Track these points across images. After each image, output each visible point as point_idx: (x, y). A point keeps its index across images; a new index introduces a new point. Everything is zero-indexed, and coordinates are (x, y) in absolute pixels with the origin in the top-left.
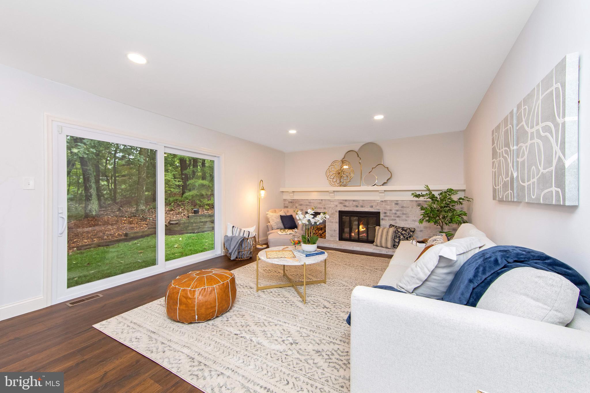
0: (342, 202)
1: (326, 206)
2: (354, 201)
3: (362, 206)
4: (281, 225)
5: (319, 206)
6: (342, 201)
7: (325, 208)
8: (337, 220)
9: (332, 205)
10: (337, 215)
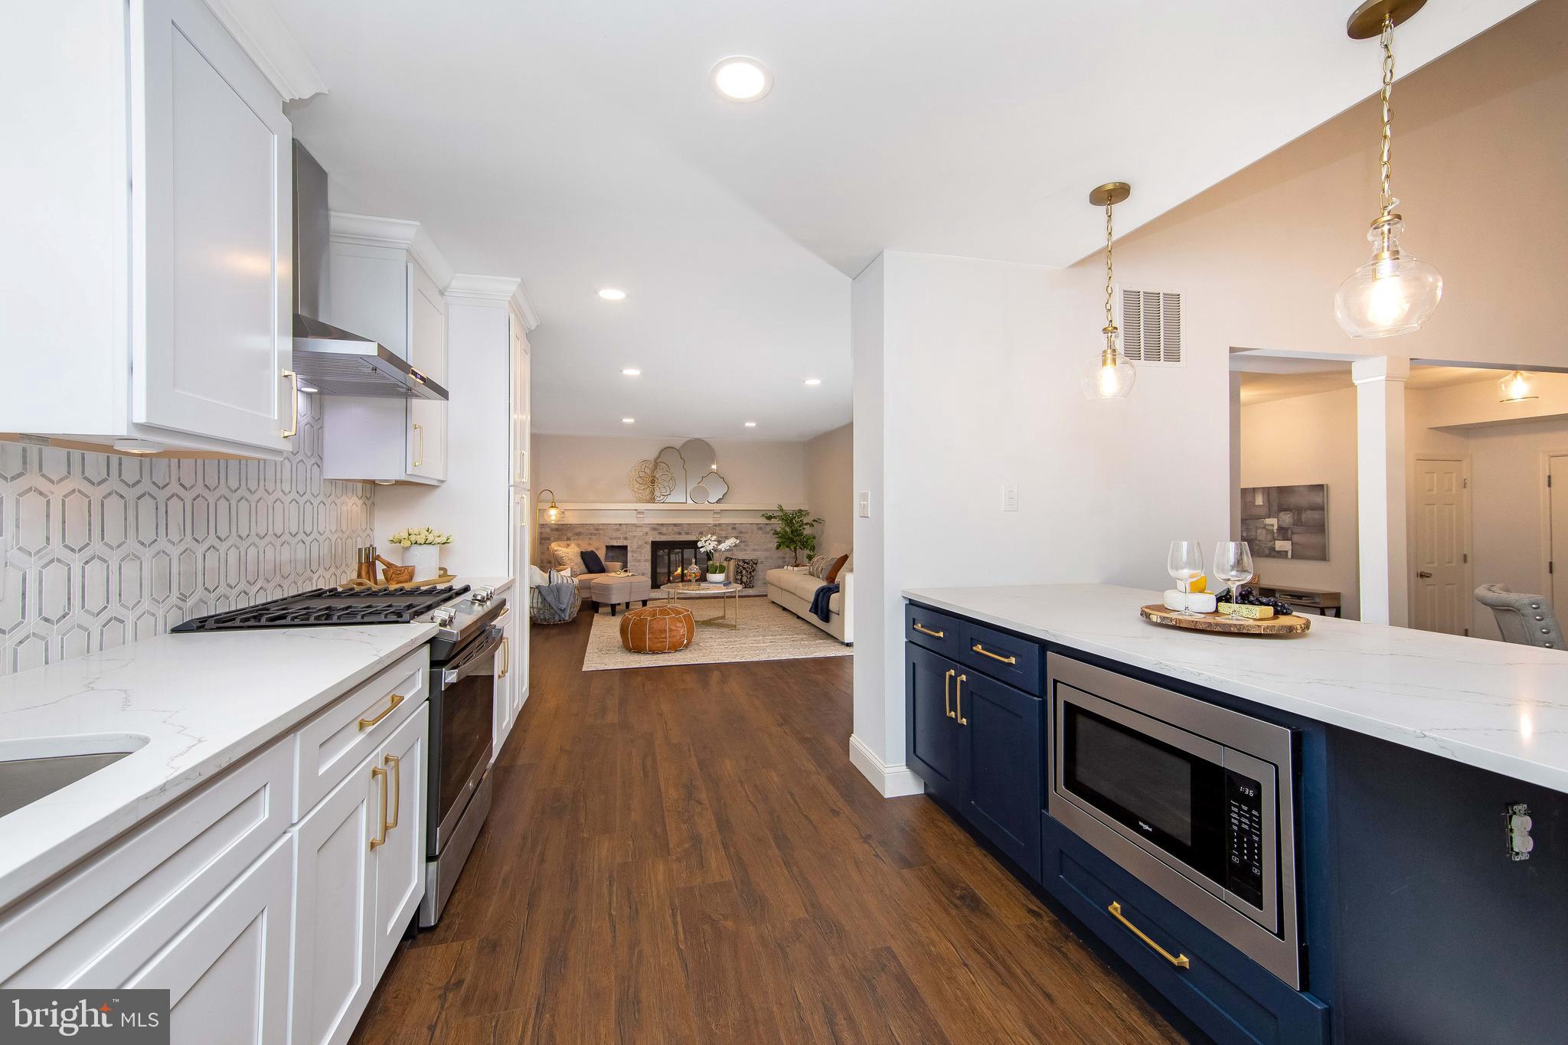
0: (655, 528)
1: (628, 535)
2: (675, 525)
3: (687, 533)
4: (583, 567)
5: (618, 534)
6: (656, 526)
7: (626, 538)
8: (649, 556)
9: (639, 533)
10: (648, 549)
